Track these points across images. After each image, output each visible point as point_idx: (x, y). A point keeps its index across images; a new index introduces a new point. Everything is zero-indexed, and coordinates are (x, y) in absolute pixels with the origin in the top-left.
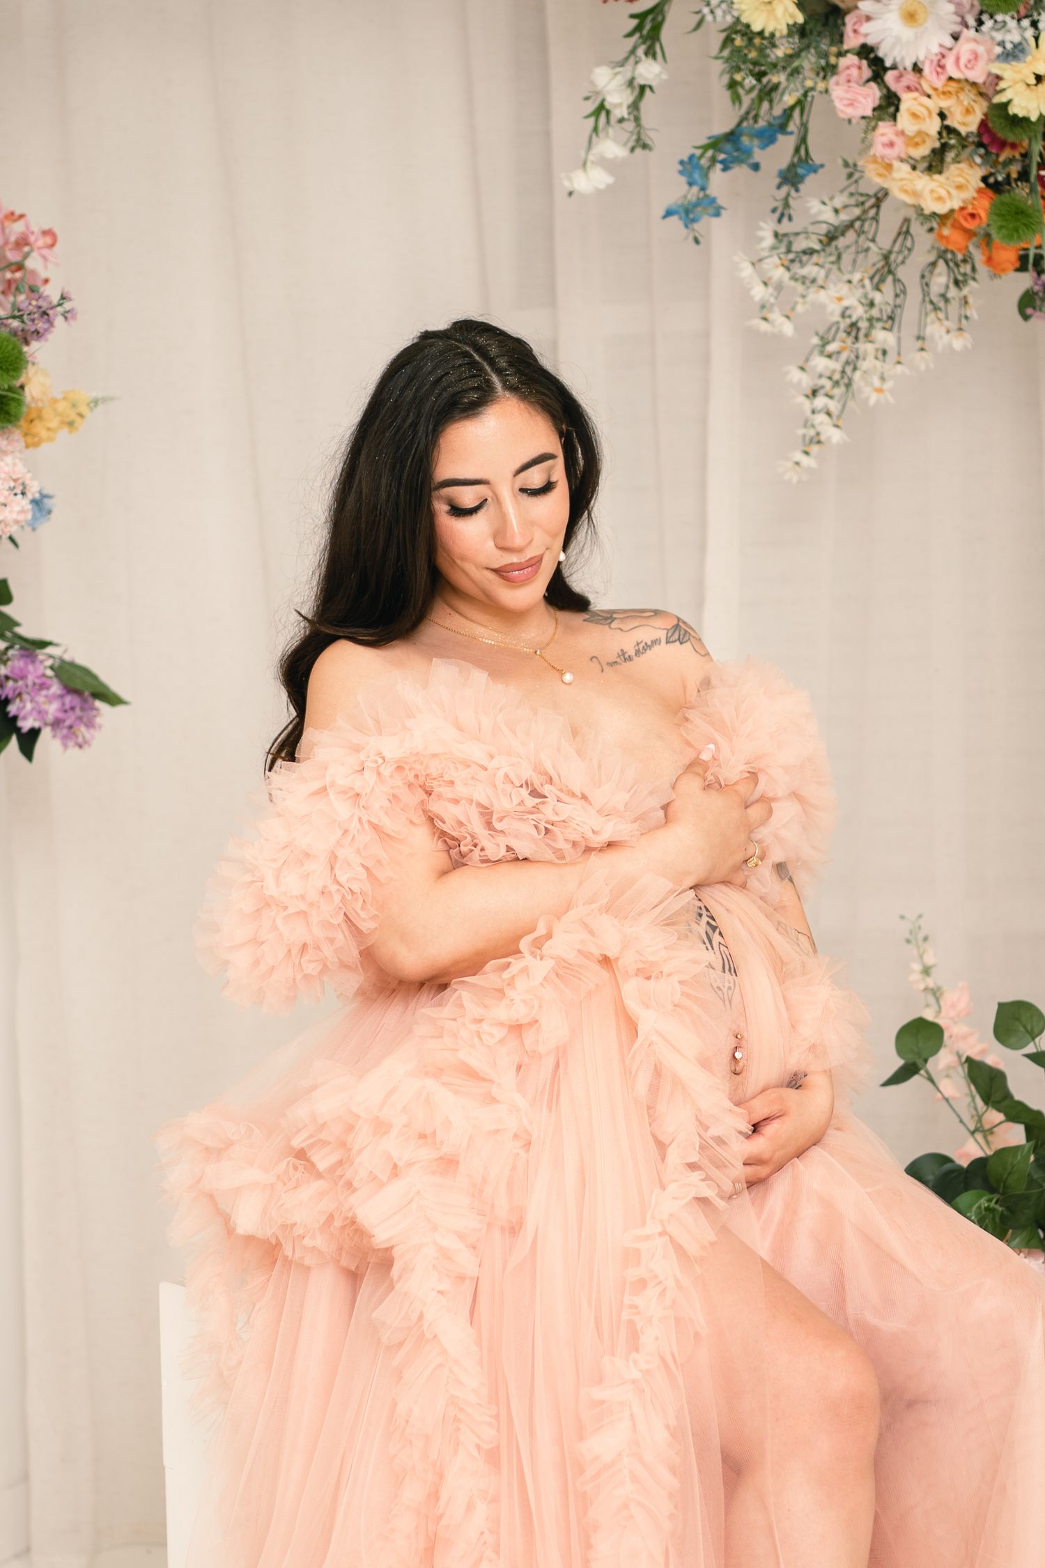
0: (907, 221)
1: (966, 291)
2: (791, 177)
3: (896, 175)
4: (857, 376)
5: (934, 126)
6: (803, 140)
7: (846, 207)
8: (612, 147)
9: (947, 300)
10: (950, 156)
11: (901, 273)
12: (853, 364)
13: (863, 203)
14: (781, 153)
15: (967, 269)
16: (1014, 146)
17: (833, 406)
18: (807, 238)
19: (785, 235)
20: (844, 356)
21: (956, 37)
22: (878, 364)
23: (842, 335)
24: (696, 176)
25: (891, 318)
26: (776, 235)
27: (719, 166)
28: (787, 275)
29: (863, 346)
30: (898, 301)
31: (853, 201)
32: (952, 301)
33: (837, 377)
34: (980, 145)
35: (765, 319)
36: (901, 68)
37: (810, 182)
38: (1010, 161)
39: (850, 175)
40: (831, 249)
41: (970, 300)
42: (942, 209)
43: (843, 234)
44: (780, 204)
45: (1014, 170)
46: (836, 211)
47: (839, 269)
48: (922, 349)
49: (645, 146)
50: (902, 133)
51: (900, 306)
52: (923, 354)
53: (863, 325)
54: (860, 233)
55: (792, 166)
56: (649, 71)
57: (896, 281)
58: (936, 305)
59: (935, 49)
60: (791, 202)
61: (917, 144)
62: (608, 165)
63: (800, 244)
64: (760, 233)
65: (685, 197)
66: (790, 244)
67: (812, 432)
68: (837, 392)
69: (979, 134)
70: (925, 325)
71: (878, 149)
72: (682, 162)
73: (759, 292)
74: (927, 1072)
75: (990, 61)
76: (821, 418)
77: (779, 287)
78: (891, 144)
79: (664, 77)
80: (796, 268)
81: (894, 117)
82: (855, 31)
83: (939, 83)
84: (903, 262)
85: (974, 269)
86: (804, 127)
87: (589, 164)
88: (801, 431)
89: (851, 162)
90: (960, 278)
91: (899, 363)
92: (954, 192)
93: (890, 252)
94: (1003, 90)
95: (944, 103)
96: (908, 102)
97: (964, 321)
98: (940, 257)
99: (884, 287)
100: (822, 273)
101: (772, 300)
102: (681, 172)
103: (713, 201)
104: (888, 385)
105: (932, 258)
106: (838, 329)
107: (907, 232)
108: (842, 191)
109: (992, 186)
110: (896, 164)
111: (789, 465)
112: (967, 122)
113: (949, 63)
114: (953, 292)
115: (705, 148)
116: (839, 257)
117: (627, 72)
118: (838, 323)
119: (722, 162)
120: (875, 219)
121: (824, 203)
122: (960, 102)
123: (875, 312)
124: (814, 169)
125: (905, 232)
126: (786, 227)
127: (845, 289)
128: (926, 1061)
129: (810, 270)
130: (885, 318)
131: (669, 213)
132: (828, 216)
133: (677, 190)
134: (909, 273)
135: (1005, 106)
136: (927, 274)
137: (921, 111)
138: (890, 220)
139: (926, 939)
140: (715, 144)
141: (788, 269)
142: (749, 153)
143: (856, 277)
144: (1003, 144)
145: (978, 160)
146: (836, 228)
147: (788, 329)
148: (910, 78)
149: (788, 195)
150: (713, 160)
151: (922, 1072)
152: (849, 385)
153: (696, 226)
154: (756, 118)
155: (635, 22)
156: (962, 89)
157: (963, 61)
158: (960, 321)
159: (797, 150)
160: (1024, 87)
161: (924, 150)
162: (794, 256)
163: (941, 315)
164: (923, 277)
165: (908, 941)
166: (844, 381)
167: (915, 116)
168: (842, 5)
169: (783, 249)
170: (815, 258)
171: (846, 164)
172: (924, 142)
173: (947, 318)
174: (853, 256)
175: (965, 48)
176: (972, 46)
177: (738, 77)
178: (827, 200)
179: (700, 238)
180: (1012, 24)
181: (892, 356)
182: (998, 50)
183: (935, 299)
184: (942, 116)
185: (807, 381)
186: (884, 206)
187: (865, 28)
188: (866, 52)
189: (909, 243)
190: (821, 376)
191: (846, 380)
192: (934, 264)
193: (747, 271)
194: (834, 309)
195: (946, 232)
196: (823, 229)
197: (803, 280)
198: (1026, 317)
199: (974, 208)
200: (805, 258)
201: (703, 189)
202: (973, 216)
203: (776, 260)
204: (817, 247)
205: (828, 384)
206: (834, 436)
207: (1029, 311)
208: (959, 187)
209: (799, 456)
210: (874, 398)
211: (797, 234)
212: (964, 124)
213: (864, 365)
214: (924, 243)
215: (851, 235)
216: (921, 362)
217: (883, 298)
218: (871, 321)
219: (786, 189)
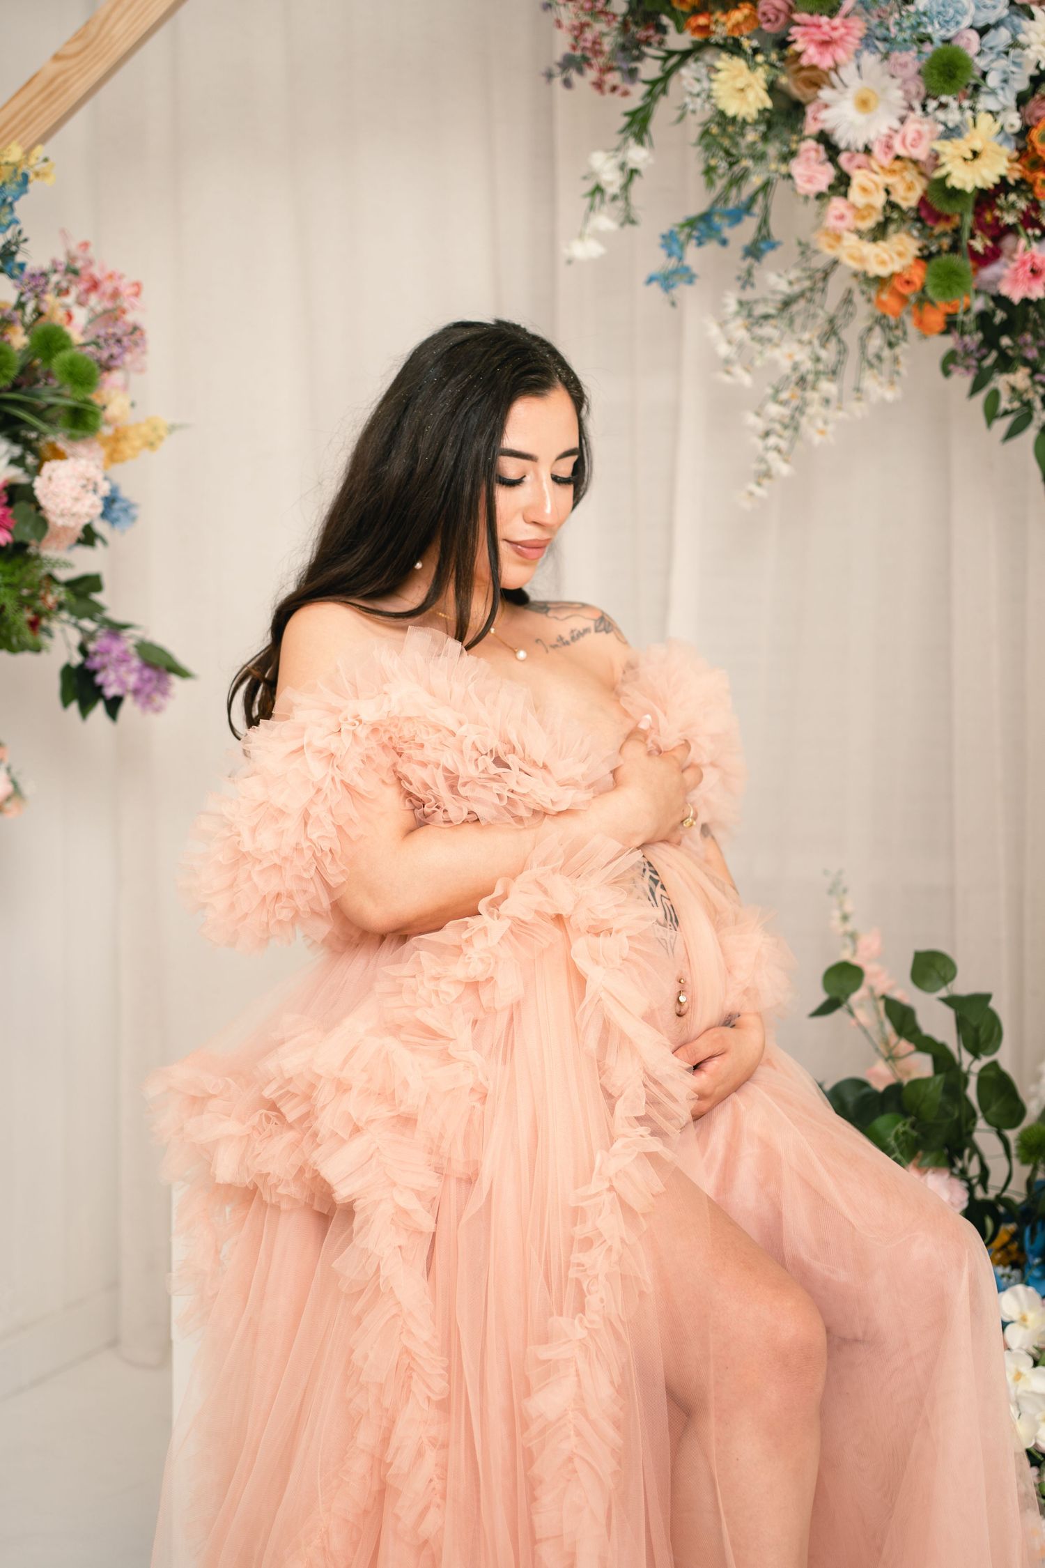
0: (850, 292)
1: (898, 350)
2: (754, 252)
3: (846, 243)
4: (804, 421)
5: (879, 200)
6: (765, 222)
7: (799, 279)
8: (605, 221)
9: (880, 359)
10: (892, 228)
11: (844, 334)
12: (800, 410)
13: (813, 277)
14: (746, 231)
15: (899, 333)
16: (948, 219)
17: (783, 444)
18: (766, 305)
19: (748, 303)
20: (795, 403)
21: (902, 120)
22: (822, 410)
23: (792, 386)
24: (675, 248)
25: (834, 372)
26: (740, 301)
27: (693, 242)
28: (748, 335)
29: (810, 395)
31: (805, 275)
32: (886, 360)
33: (787, 420)
34: (918, 219)
35: (727, 372)
36: (853, 148)
37: (770, 257)
38: (944, 234)
39: (803, 253)
40: (786, 315)
41: (902, 359)
42: (884, 272)
43: (795, 300)
44: (743, 274)
45: (946, 242)
46: (791, 283)
47: (792, 329)
48: (860, 400)
49: (633, 222)
50: (853, 207)
51: (842, 362)
52: (860, 403)
53: (810, 378)
54: (810, 301)
55: (755, 243)
56: (637, 155)
57: (840, 341)
58: (872, 362)
59: (885, 131)
60: (755, 272)
61: (863, 218)
62: (600, 236)
63: (760, 310)
64: (726, 299)
65: (665, 266)
66: (752, 310)
67: (763, 467)
68: (787, 433)
69: (918, 210)
70: (862, 380)
71: (831, 222)
72: (664, 237)
73: (724, 350)
74: (848, 1007)
75: (932, 140)
76: (772, 456)
77: (741, 346)
78: (842, 217)
79: (651, 161)
80: (757, 328)
81: (845, 195)
82: (815, 119)
83: (887, 161)
84: (846, 325)
85: (905, 333)
86: (766, 210)
87: (585, 236)
88: (755, 466)
89: (805, 241)
90: (893, 340)
91: (840, 408)
92: (895, 257)
93: (835, 317)
94: (943, 165)
95: (890, 180)
96: (859, 178)
97: (896, 376)
98: (876, 322)
99: (829, 345)
100: (778, 332)
101: (735, 357)
102: (662, 246)
103: (687, 269)
104: (831, 428)
105: (868, 323)
106: (788, 381)
108: (796, 267)
109: (926, 257)
110: (846, 235)
111: (745, 494)
112: (908, 198)
113: (897, 143)
114: (886, 353)
115: (683, 226)
116: (792, 322)
117: (620, 157)
118: (788, 376)
119: (696, 238)
120: (823, 290)
121: (781, 277)
122: (903, 178)
123: (821, 367)
124: (773, 246)
125: (848, 300)
126: (749, 294)
127: (795, 347)
128: (848, 996)
129: (767, 330)
130: (829, 371)
131: (650, 280)
132: (783, 287)
133: (659, 261)
134: (850, 334)
135: (943, 180)
136: (865, 336)
137: (870, 185)
138: (836, 287)
139: (845, 891)
140: (691, 223)
141: (750, 330)
142: (718, 230)
143: (806, 336)
144: (939, 217)
145: (915, 233)
146: (789, 296)
147: (747, 380)
148: (861, 158)
149: (752, 265)
150: (689, 236)
151: (844, 1006)
152: (796, 429)
153: (673, 291)
154: (726, 200)
155: (626, 120)
156: (905, 168)
157: (908, 141)
158: (892, 376)
159: (760, 229)
160: (960, 161)
161: (869, 223)
162: (753, 317)
163: (875, 371)
164: (862, 340)
165: (830, 894)
166: (792, 425)
167: (864, 190)
168: (803, 100)
169: (745, 313)
170: (772, 322)
171: (800, 244)
172: (869, 215)
173: (881, 375)
174: (803, 322)
175: (911, 128)
176: (917, 126)
177: (713, 162)
178: (784, 274)
179: (677, 302)
180: (954, 104)
181: (834, 404)
182: (941, 128)
183: (871, 357)
184: (888, 192)
185: (760, 424)
186: (831, 280)
187: (824, 115)
188: (824, 138)
189: (851, 309)
190: (772, 420)
191: (795, 425)
192: (870, 329)
193: (714, 330)
194: (785, 366)
195: (885, 297)
196: (779, 297)
197: (761, 340)
198: (946, 373)
199: (910, 274)
200: (761, 321)
201: (680, 260)
202: (908, 282)
203: (740, 320)
204: (772, 311)
205: (778, 427)
206: (783, 469)
207: (951, 367)
208: (900, 254)
209: (753, 487)
210: (818, 439)
211: (757, 301)
212: (905, 199)
213: (811, 410)
214: (863, 311)
215: (802, 303)
216: (858, 409)
217: (828, 355)
218: (817, 374)
219: (749, 260)
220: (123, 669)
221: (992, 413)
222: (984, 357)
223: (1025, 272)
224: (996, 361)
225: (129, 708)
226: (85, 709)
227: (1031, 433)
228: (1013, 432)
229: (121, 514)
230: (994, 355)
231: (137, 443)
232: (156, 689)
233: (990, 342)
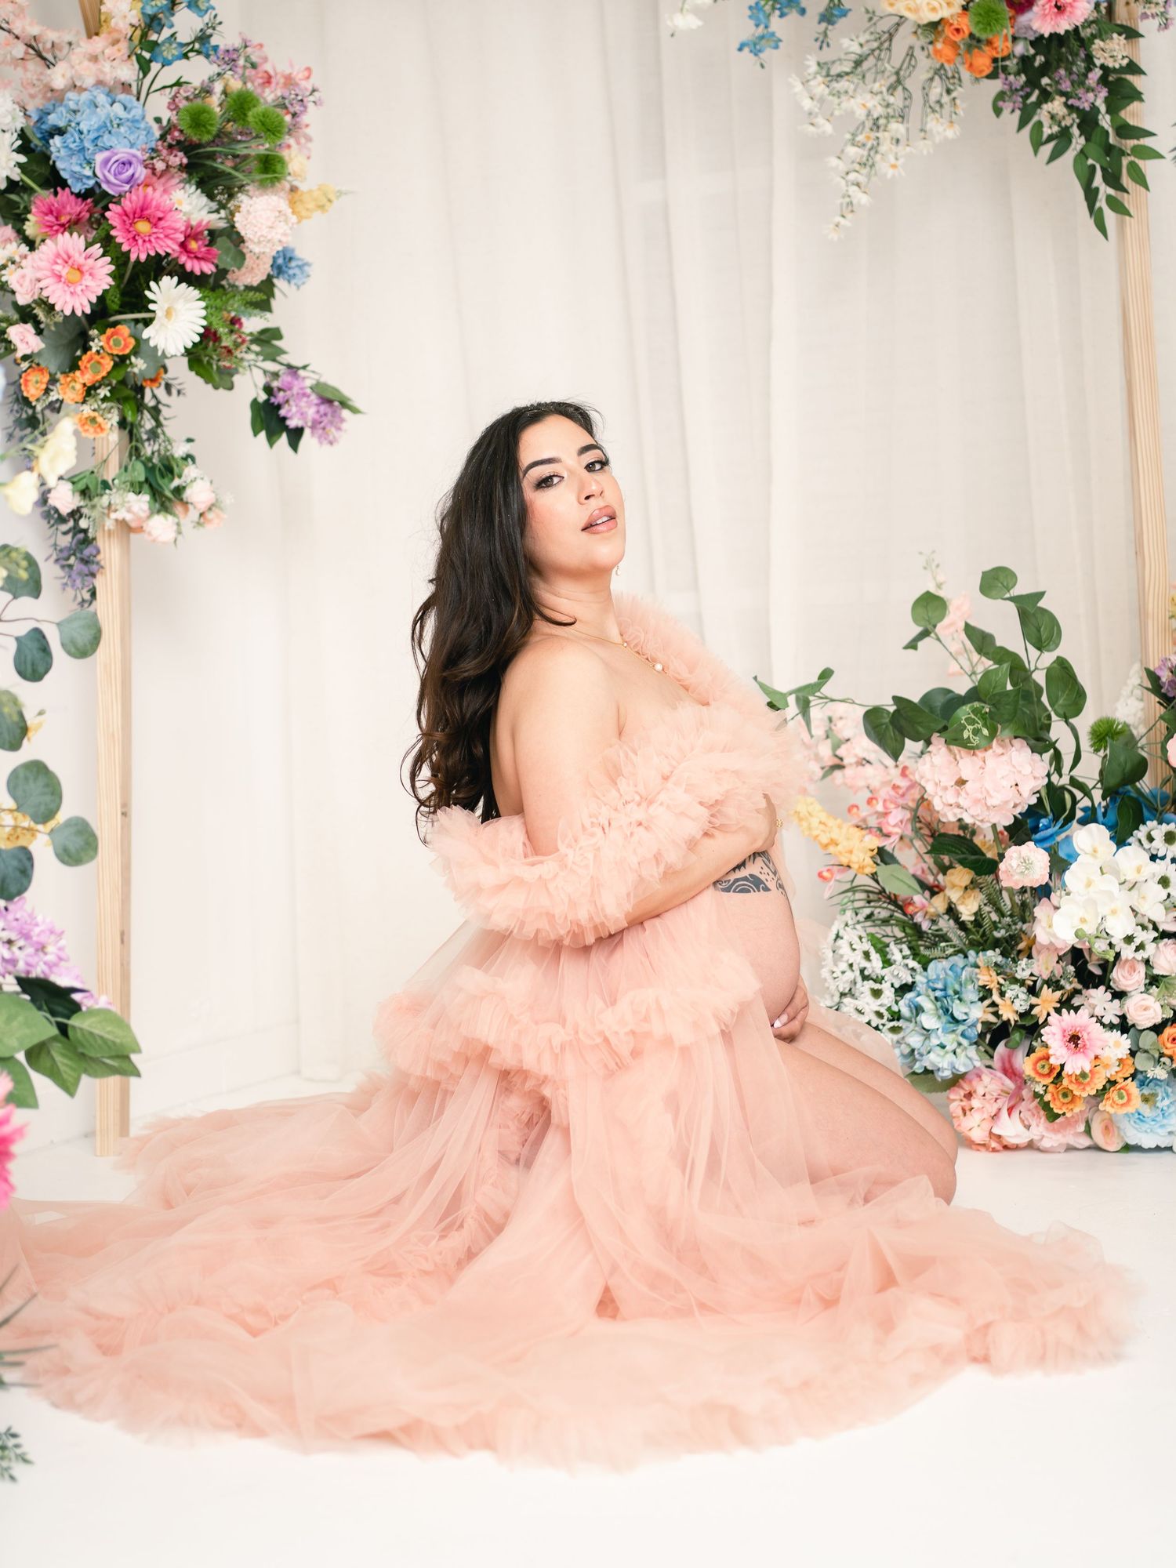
0: (911, 48)
1: (954, 95)
2: (828, 18)
4: (878, 158)
7: (868, 41)
9: (941, 106)
11: (908, 83)
12: (874, 149)
13: (880, 38)
15: (956, 81)
17: (862, 179)
18: (841, 64)
19: (825, 63)
20: (869, 145)
22: (893, 147)
23: (867, 129)
24: (761, 18)
25: (901, 115)
26: (819, 64)
27: (777, 13)
28: (827, 91)
29: (882, 135)
30: (907, 103)
31: (873, 37)
32: (945, 106)
33: (863, 160)
35: (812, 124)
37: (842, 23)
39: (870, 19)
40: (858, 71)
41: (958, 102)
42: (934, 17)
43: (866, 59)
44: (821, 37)
46: (861, 45)
47: (864, 82)
48: (925, 139)
51: (908, 107)
52: (925, 141)
53: (882, 121)
54: (879, 59)
55: (829, 9)
57: (905, 89)
58: (934, 108)
60: (829, 35)
62: (697, 11)
63: (835, 70)
64: (807, 63)
65: (753, 35)
66: (829, 69)
67: (846, 201)
68: (864, 171)
70: (926, 123)
72: (750, 8)
73: (807, 104)
74: (936, 634)
76: (853, 190)
77: (822, 100)
80: (834, 85)
84: (909, 76)
85: (959, 79)
87: (684, 10)
88: (839, 201)
89: (871, 10)
90: (950, 87)
91: (908, 145)
92: (944, 5)
93: (900, 69)
97: (954, 115)
98: (936, 73)
99: (896, 93)
100: (852, 87)
101: (816, 110)
102: (750, 17)
103: (772, 36)
104: (901, 161)
105: (930, 75)
106: (864, 127)
107: (912, 55)
108: (865, 32)
111: (832, 226)
114: (946, 99)
116: (864, 77)
118: (864, 123)
119: (779, 9)
120: (889, 49)
121: (852, 40)
123: (890, 111)
124: (844, 14)
125: (910, 54)
126: (827, 55)
127: (867, 97)
128: (935, 626)
129: (843, 85)
130: (897, 115)
131: (741, 47)
132: (856, 48)
134: (915, 81)
136: (926, 87)
139: (938, 566)
141: (828, 86)
142: (797, 3)
143: (876, 87)
146: (860, 56)
147: (828, 128)
149: (826, 29)
150: (773, 9)
151: (932, 635)
152: (872, 166)
153: (761, 55)
158: (951, 116)
162: (830, 76)
163: (938, 115)
164: (924, 88)
165: (925, 568)
166: (867, 164)
169: (824, 73)
170: (847, 78)
171: (867, 12)
173: (942, 117)
174: (873, 76)
178: (854, 38)
179: (765, 64)
181: (903, 141)
183: (932, 104)
185: (842, 166)
186: (895, 40)
189: (913, 63)
190: (851, 161)
191: (870, 163)
192: (932, 79)
193: (798, 89)
194: (861, 114)
195: (940, 47)
196: (854, 57)
197: (838, 94)
198: (998, 111)
199: (958, 22)
200: (838, 78)
201: (766, 27)
202: (958, 30)
203: (820, 79)
204: (846, 69)
205: (856, 166)
206: (861, 198)
207: (1001, 106)
208: (949, 4)
209: (838, 219)
210: (890, 172)
211: (833, 62)
213: (883, 149)
214: (924, 65)
215: (871, 61)
216: (924, 147)
217: (897, 100)
218: (887, 117)
219: (824, 25)
220: (303, 403)
221: (1037, 143)
222: (1028, 96)
223: (1051, 7)
224: (1038, 98)
225: (307, 440)
226: (272, 439)
227: (1070, 155)
228: (1053, 157)
229: (297, 271)
230: (1037, 92)
231: (311, 206)
232: (331, 423)
233: (1033, 83)
